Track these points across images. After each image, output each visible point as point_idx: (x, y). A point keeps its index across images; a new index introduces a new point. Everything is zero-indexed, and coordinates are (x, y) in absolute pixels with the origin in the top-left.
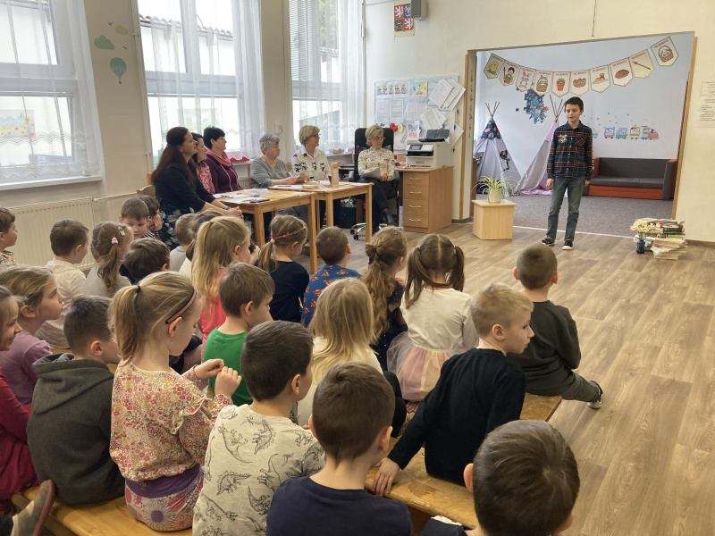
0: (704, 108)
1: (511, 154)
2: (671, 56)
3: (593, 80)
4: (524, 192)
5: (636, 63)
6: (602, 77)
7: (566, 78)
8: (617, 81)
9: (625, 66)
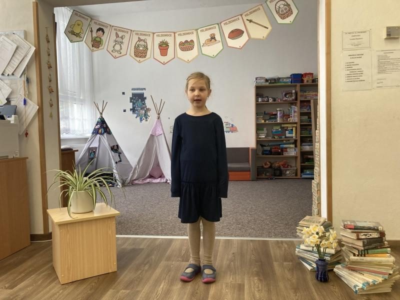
0: (349, 66)
1: (122, 147)
2: (290, 12)
3: (202, 42)
4: (136, 182)
5: (251, 21)
6: (213, 38)
7: (170, 40)
8: (232, 43)
9: (239, 25)
